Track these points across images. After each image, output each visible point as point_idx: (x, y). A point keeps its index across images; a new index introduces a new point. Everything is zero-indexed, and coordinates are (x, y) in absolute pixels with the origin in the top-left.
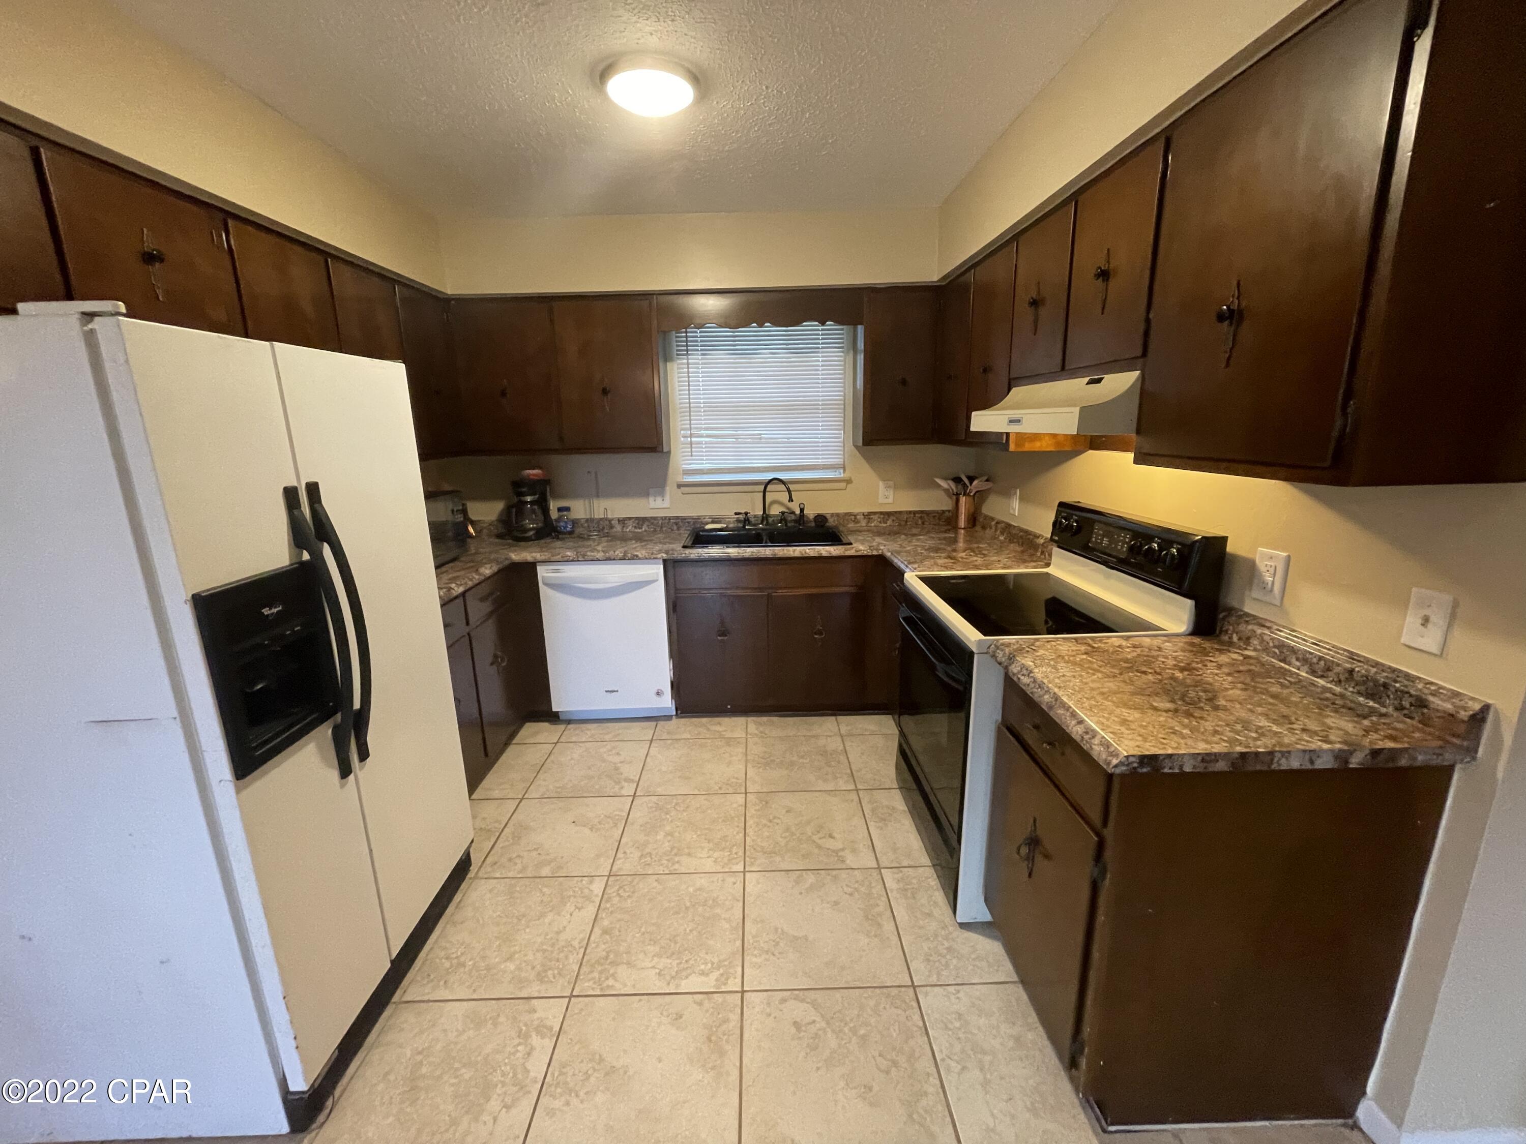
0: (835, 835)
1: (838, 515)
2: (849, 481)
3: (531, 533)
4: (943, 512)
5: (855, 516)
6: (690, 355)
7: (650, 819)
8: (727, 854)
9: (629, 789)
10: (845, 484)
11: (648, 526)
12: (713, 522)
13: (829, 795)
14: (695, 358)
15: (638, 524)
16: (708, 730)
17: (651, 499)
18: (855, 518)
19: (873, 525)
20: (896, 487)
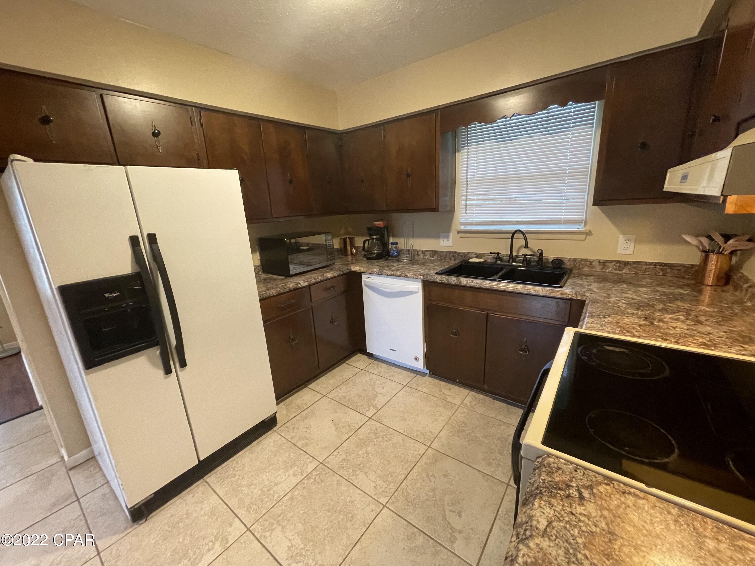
0: (463, 514)
1: (575, 260)
2: (589, 234)
3: (375, 255)
4: (692, 266)
5: (591, 262)
6: (469, 146)
7: (366, 437)
8: (385, 486)
9: (369, 414)
10: (585, 236)
11: (437, 256)
12: (477, 257)
13: (484, 477)
14: (473, 148)
15: (432, 254)
16: (441, 391)
17: (441, 240)
18: (591, 264)
19: (607, 271)
20: (637, 241)
